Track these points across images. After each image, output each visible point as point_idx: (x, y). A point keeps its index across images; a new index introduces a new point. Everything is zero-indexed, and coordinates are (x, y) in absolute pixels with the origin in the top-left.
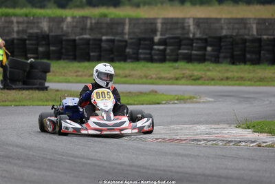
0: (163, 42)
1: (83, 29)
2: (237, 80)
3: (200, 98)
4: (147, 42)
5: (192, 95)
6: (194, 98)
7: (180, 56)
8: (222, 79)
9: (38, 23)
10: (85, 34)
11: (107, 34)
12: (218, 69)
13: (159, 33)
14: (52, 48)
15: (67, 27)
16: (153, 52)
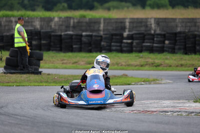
0: (130, 37)
1: (68, 27)
2: (189, 67)
3: (162, 80)
4: (118, 37)
5: (155, 78)
6: (157, 80)
7: (144, 48)
8: (177, 66)
9: (32, 22)
10: (69, 31)
11: (86, 31)
12: (174, 58)
13: (127, 30)
14: (43, 42)
15: (55, 25)
16: (123, 45)
